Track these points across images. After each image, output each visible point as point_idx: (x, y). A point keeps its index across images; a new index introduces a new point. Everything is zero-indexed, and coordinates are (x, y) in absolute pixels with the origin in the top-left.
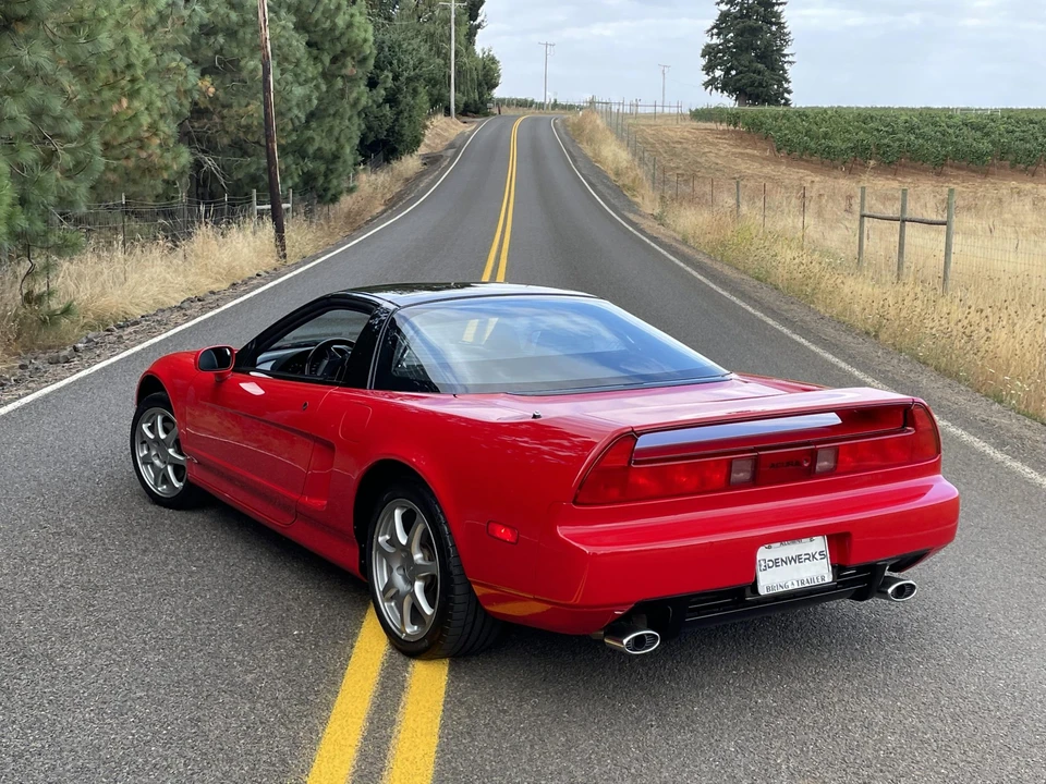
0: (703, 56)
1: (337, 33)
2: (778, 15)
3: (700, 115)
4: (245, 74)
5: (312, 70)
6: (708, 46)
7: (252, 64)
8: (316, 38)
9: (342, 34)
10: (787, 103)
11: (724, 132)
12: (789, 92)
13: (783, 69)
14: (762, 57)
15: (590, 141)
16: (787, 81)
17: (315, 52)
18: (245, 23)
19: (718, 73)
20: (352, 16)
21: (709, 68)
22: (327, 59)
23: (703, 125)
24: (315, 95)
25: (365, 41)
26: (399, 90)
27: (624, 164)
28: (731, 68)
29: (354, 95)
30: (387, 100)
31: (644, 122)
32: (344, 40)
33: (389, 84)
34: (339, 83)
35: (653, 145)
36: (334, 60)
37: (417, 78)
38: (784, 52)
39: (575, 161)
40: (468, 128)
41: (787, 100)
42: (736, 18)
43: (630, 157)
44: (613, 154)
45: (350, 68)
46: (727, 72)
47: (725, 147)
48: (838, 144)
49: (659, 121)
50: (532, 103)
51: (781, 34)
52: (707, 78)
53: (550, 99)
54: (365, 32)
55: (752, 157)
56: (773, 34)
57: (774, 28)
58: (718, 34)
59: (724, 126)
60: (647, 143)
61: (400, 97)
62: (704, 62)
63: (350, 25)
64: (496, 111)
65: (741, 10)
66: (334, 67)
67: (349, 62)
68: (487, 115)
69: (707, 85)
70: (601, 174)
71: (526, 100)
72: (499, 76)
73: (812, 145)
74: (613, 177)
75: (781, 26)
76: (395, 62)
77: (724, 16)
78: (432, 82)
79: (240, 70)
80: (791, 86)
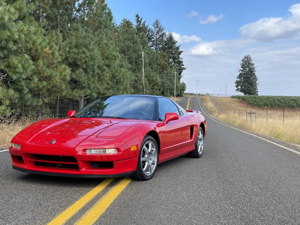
0: (236, 83)
1: (154, 81)
2: (254, 74)
3: (233, 97)
4: (138, 89)
5: (149, 88)
6: (237, 81)
7: (140, 87)
8: (150, 82)
9: (155, 81)
10: (257, 95)
11: (237, 101)
12: (258, 92)
13: (256, 86)
14: (250, 84)
15: (206, 102)
16: (257, 89)
17: (150, 84)
18: (138, 79)
19: (239, 87)
20: (157, 77)
21: (237, 86)
22: (152, 85)
23: (233, 99)
24: (150, 92)
25: (159, 82)
26: (164, 91)
27: (212, 107)
28: (243, 86)
29: (157, 92)
30: (161, 93)
31: (219, 98)
32: (155, 82)
33: (162, 90)
34: (154, 90)
35: (220, 103)
36: (153, 86)
37: (168, 89)
38: (256, 82)
39: (201, 106)
40: (178, 100)
41: (257, 94)
42: (243, 75)
43: (214, 105)
44: (210, 105)
45: (156, 87)
46: (242, 87)
47: (236, 104)
48: (261, 103)
49: (223, 98)
50: (194, 94)
51: (255, 79)
52: (237, 89)
53: (198, 93)
54: (159, 80)
55: (242, 106)
56: (253, 78)
57: (253, 77)
58: (239, 78)
59: (237, 100)
60: (219, 103)
61: (164, 93)
62: (236, 85)
63: (156, 79)
64: (185, 96)
65: (245, 73)
66: (153, 87)
67: (156, 86)
68: (183, 97)
69: (236, 90)
70: (207, 109)
71: (192, 93)
72: (186, 88)
73: (255, 104)
74: (210, 110)
75: (255, 76)
76: (163, 86)
77: (241, 74)
78: (171, 89)
79: (137, 88)
80: (258, 91)
